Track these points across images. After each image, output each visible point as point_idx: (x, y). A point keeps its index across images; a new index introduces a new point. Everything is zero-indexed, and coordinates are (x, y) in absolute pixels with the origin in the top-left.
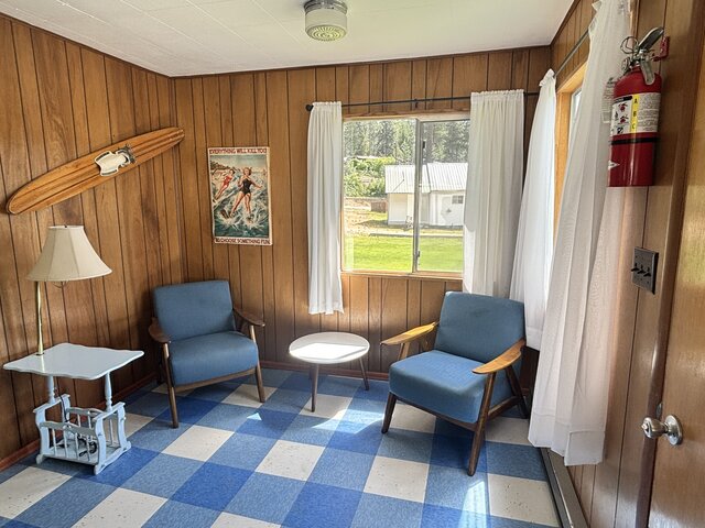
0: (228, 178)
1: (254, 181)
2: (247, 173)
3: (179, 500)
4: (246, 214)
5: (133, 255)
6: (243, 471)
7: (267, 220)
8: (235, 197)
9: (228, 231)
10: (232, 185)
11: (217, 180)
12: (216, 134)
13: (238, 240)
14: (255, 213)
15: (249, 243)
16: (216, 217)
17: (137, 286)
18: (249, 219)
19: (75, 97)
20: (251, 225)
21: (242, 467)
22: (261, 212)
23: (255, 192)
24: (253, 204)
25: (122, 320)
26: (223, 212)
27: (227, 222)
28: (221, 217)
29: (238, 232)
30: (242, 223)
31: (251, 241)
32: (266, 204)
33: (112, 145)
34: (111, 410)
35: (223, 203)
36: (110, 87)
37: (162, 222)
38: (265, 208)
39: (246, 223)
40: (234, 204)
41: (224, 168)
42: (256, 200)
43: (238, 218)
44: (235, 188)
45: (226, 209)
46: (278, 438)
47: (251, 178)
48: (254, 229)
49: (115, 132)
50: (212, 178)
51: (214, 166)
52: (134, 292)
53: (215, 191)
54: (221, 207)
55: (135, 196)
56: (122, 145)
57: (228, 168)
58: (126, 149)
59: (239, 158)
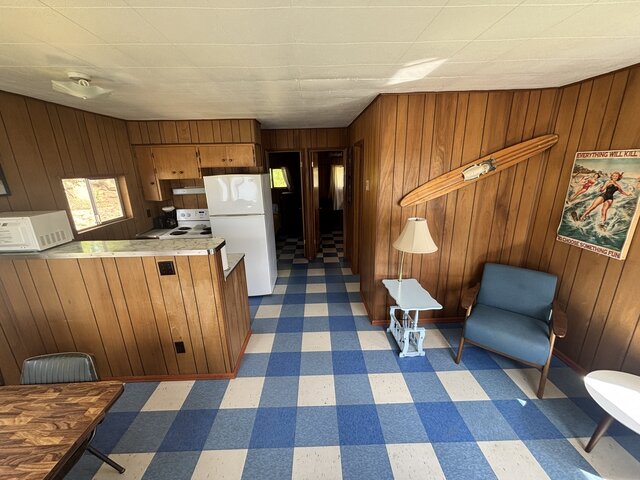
0: (589, 182)
1: (622, 187)
2: (616, 177)
3: (418, 409)
4: (599, 220)
5: (478, 237)
6: (469, 432)
7: (625, 233)
8: (592, 202)
9: (573, 233)
10: (590, 190)
11: (576, 184)
12: (592, 137)
13: (580, 244)
14: (612, 222)
15: (593, 250)
16: (564, 217)
17: (476, 257)
18: (602, 226)
19: (457, 131)
20: (601, 233)
21: (471, 429)
22: (620, 222)
23: (619, 199)
24: (611, 212)
25: (458, 276)
26: (574, 215)
27: (575, 224)
28: (570, 218)
29: (584, 237)
30: (592, 228)
31: (596, 248)
32: (631, 215)
33: (479, 159)
34: (416, 330)
35: (577, 206)
36: (489, 116)
37: (513, 214)
38: (627, 218)
39: (597, 229)
40: (588, 209)
41: (589, 172)
42: (617, 208)
43: (589, 223)
44: (594, 193)
45: (578, 212)
46: (522, 438)
47: (619, 184)
48: (604, 238)
49: (485, 149)
50: (572, 182)
51: (577, 170)
52: (472, 261)
53: (571, 193)
54: (572, 211)
55: (491, 194)
56: (488, 158)
57: (593, 172)
58: (490, 162)
59: (610, 162)
